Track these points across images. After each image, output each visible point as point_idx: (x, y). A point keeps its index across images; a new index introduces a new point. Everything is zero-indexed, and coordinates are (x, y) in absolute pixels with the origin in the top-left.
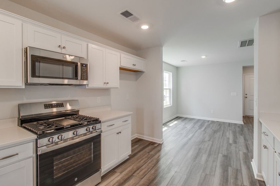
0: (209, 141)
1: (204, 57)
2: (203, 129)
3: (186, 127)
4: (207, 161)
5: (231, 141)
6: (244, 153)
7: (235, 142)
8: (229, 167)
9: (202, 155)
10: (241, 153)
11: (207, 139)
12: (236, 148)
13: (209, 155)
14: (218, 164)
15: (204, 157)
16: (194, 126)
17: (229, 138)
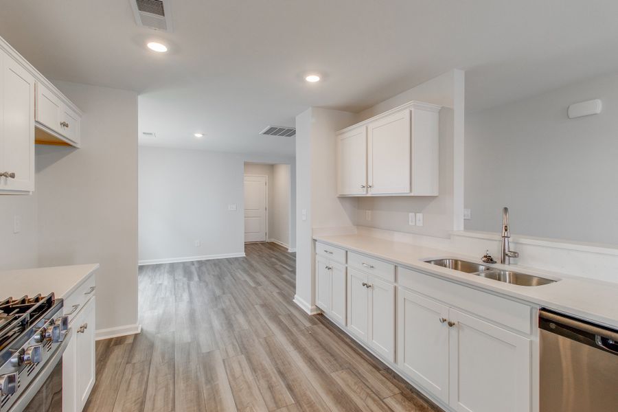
0: (224, 293)
1: (199, 135)
2: (196, 278)
3: (161, 284)
4: (249, 322)
5: (252, 284)
6: (278, 293)
7: (258, 283)
8: (280, 316)
9: (235, 317)
10: (275, 294)
11: (218, 292)
12: (265, 290)
13: (244, 313)
14: (266, 319)
15: (241, 319)
16: (174, 278)
17: (245, 281)
